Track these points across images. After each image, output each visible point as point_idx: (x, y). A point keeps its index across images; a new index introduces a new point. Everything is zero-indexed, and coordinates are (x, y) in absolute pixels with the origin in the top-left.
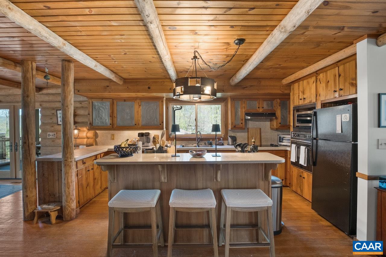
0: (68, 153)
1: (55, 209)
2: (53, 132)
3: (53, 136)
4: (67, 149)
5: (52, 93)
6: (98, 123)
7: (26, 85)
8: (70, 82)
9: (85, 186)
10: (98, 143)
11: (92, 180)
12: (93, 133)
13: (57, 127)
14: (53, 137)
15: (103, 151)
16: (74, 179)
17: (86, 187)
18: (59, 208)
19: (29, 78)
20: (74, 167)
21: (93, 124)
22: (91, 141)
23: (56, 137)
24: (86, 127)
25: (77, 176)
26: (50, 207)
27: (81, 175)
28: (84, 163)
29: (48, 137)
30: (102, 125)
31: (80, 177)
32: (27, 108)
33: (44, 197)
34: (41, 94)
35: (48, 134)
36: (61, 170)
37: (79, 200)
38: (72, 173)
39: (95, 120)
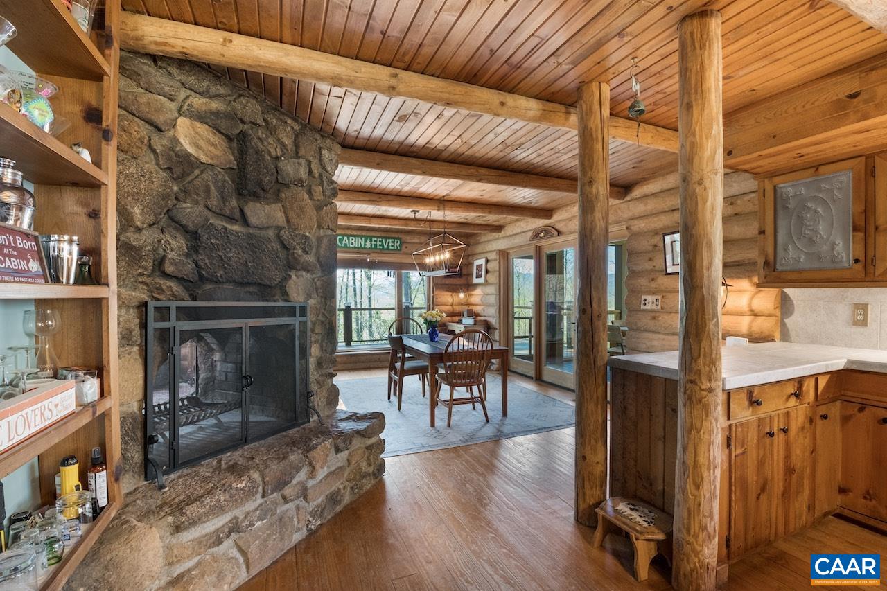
0: (702, 356)
1: (650, 537)
2: (654, 294)
3: (654, 304)
4: (699, 342)
5: (654, 192)
6: (799, 261)
7: (587, 151)
8: (709, 89)
9: (753, 489)
10: (792, 334)
11: (781, 472)
12: (773, 299)
13: (663, 281)
14: (654, 307)
15: (827, 365)
16: (716, 455)
17: (755, 496)
18: (661, 536)
19: (594, 129)
20: (720, 411)
21: (777, 267)
22: (763, 324)
23: (662, 308)
24: (750, 277)
25: (729, 446)
26: (635, 515)
27: (743, 446)
28: (755, 403)
29: (642, 307)
30: (816, 265)
31: (739, 451)
32: (589, 216)
33: (624, 474)
34: (629, 201)
35: (642, 299)
36: (675, 411)
37: (729, 534)
38: (710, 432)
39: (786, 250)
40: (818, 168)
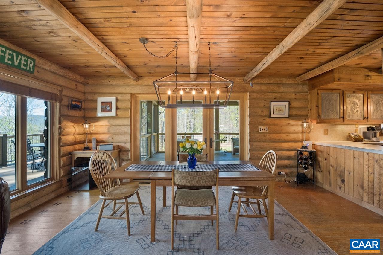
2: (265, 126)
3: (265, 130)
13: (269, 121)
21: (322, 117)
23: (269, 132)
29: (259, 131)
35: (259, 128)
40: (332, 91)
